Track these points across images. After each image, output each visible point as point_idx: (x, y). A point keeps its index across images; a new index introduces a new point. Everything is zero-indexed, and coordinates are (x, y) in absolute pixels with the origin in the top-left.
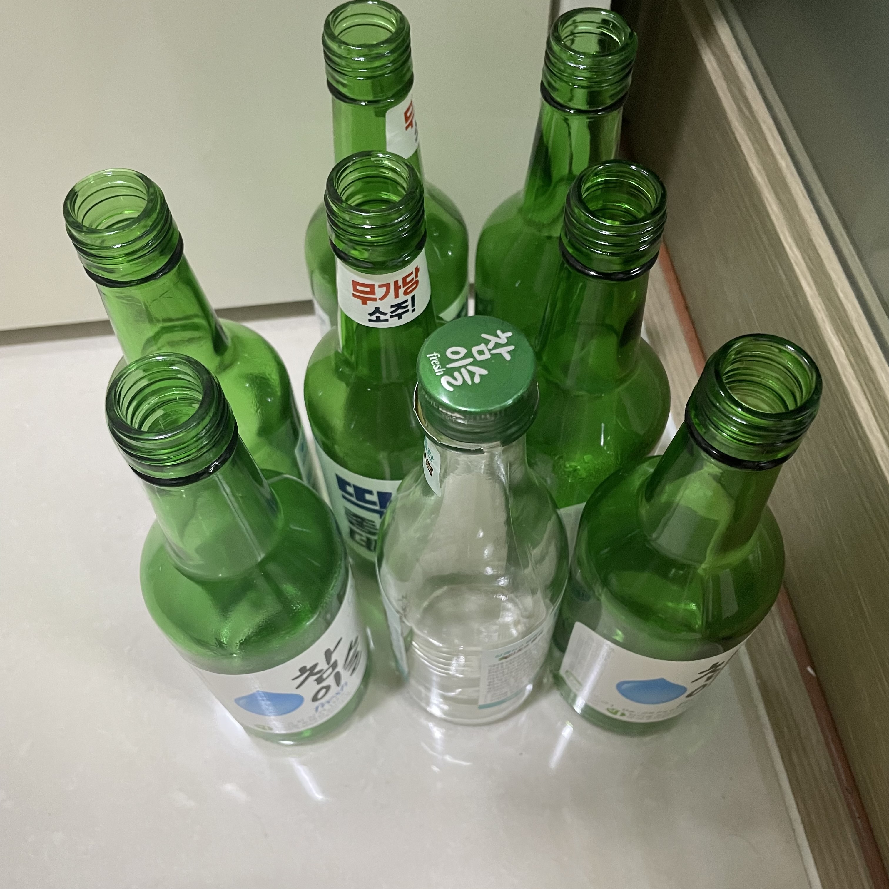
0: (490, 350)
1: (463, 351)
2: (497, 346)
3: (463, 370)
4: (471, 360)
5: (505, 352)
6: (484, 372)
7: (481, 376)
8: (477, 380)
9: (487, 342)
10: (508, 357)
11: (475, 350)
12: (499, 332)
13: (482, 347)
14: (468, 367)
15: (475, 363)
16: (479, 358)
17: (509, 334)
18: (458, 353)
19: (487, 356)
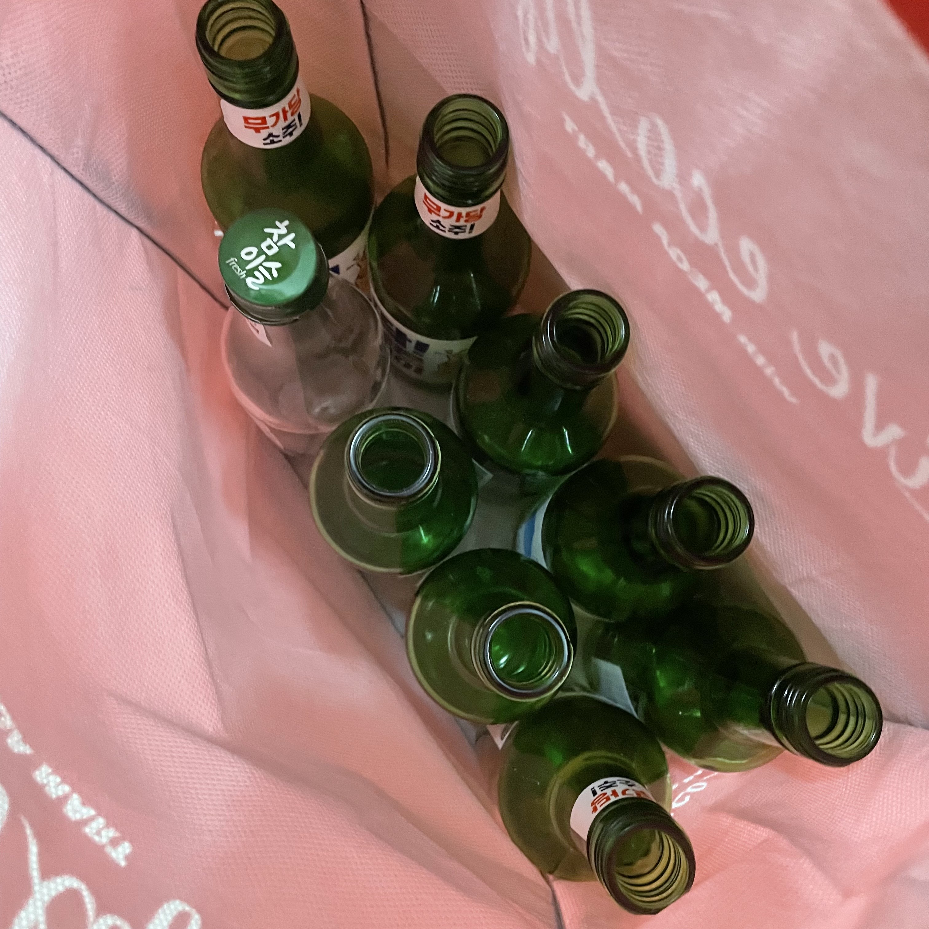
0: (276, 243)
1: (254, 250)
2: (281, 237)
3: (261, 268)
4: (263, 257)
5: (288, 240)
6: (279, 265)
7: (278, 270)
8: (275, 274)
9: (271, 236)
10: (293, 246)
11: (264, 246)
12: (277, 223)
13: (268, 242)
14: (264, 264)
15: (268, 259)
16: (270, 253)
17: (286, 223)
18: (249, 253)
19: (275, 250)
